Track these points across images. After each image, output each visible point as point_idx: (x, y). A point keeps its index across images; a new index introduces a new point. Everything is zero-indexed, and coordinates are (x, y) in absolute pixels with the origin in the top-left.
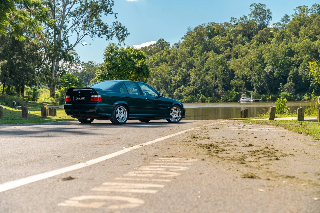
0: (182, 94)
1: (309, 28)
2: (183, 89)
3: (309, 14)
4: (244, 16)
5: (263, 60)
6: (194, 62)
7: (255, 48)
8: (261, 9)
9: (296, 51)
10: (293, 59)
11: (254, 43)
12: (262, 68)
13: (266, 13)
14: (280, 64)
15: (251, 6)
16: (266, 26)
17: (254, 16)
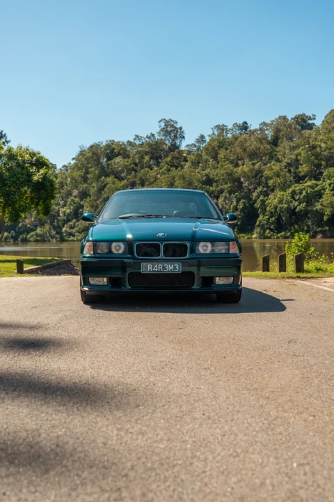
0: (74, 230)
1: (231, 151)
2: (74, 224)
3: (229, 135)
4: (151, 133)
6: (89, 190)
7: (165, 174)
8: (172, 126)
9: (215, 179)
10: (212, 189)
11: (165, 168)
13: (177, 131)
15: (159, 122)
16: (178, 148)
17: (164, 135)
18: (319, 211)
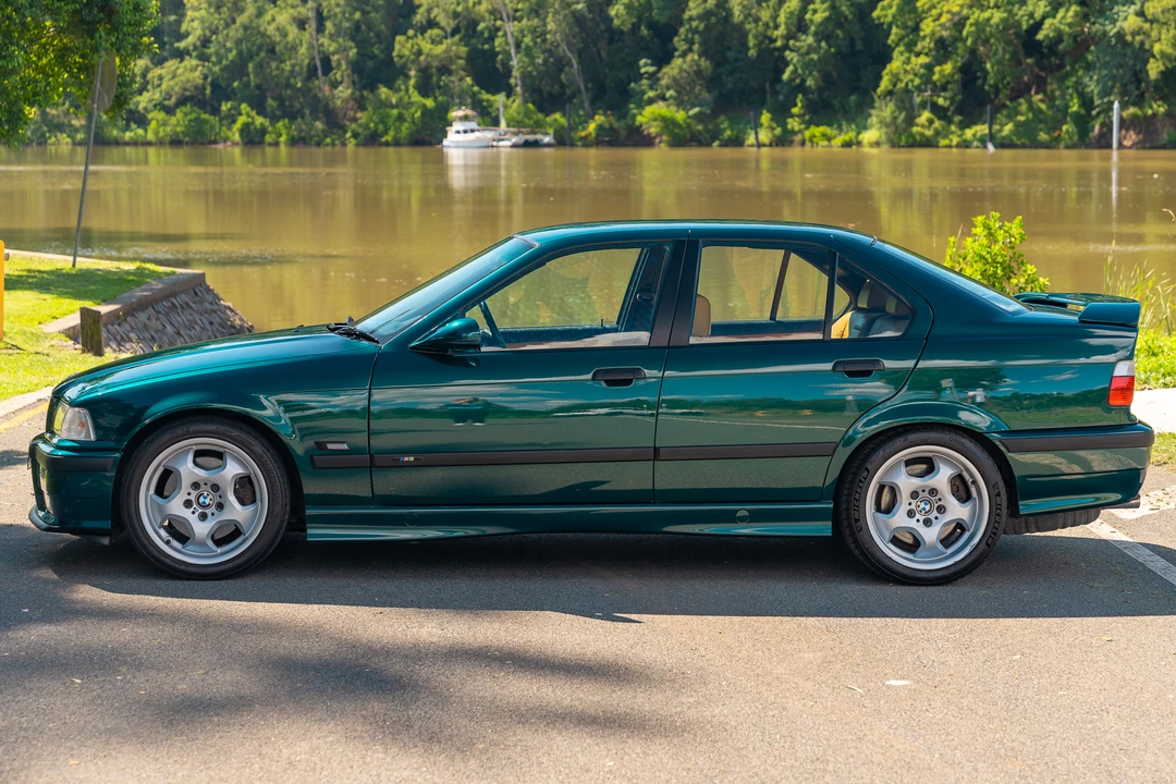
0: (143, 100)
18: (1129, 38)
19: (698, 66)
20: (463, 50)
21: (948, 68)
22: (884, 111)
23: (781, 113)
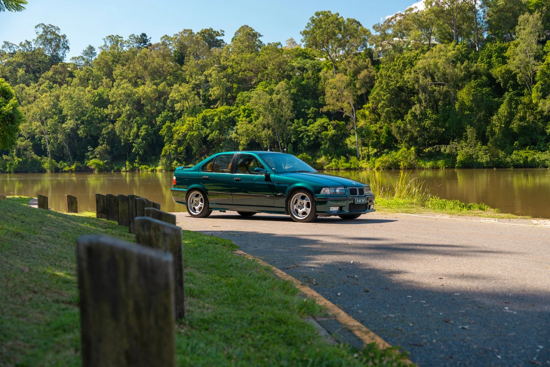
1: (129, 68)
3: (125, 49)
4: (26, 41)
5: (61, 111)
7: (47, 92)
8: (54, 33)
9: (111, 101)
10: (106, 111)
11: (46, 84)
12: (59, 122)
13: (60, 40)
14: (88, 118)
15: (36, 27)
16: (60, 60)
17: (43, 43)
18: (233, 139)
19: (106, 148)
20: (31, 144)
21: (182, 148)
22: (163, 160)
23: (132, 162)
